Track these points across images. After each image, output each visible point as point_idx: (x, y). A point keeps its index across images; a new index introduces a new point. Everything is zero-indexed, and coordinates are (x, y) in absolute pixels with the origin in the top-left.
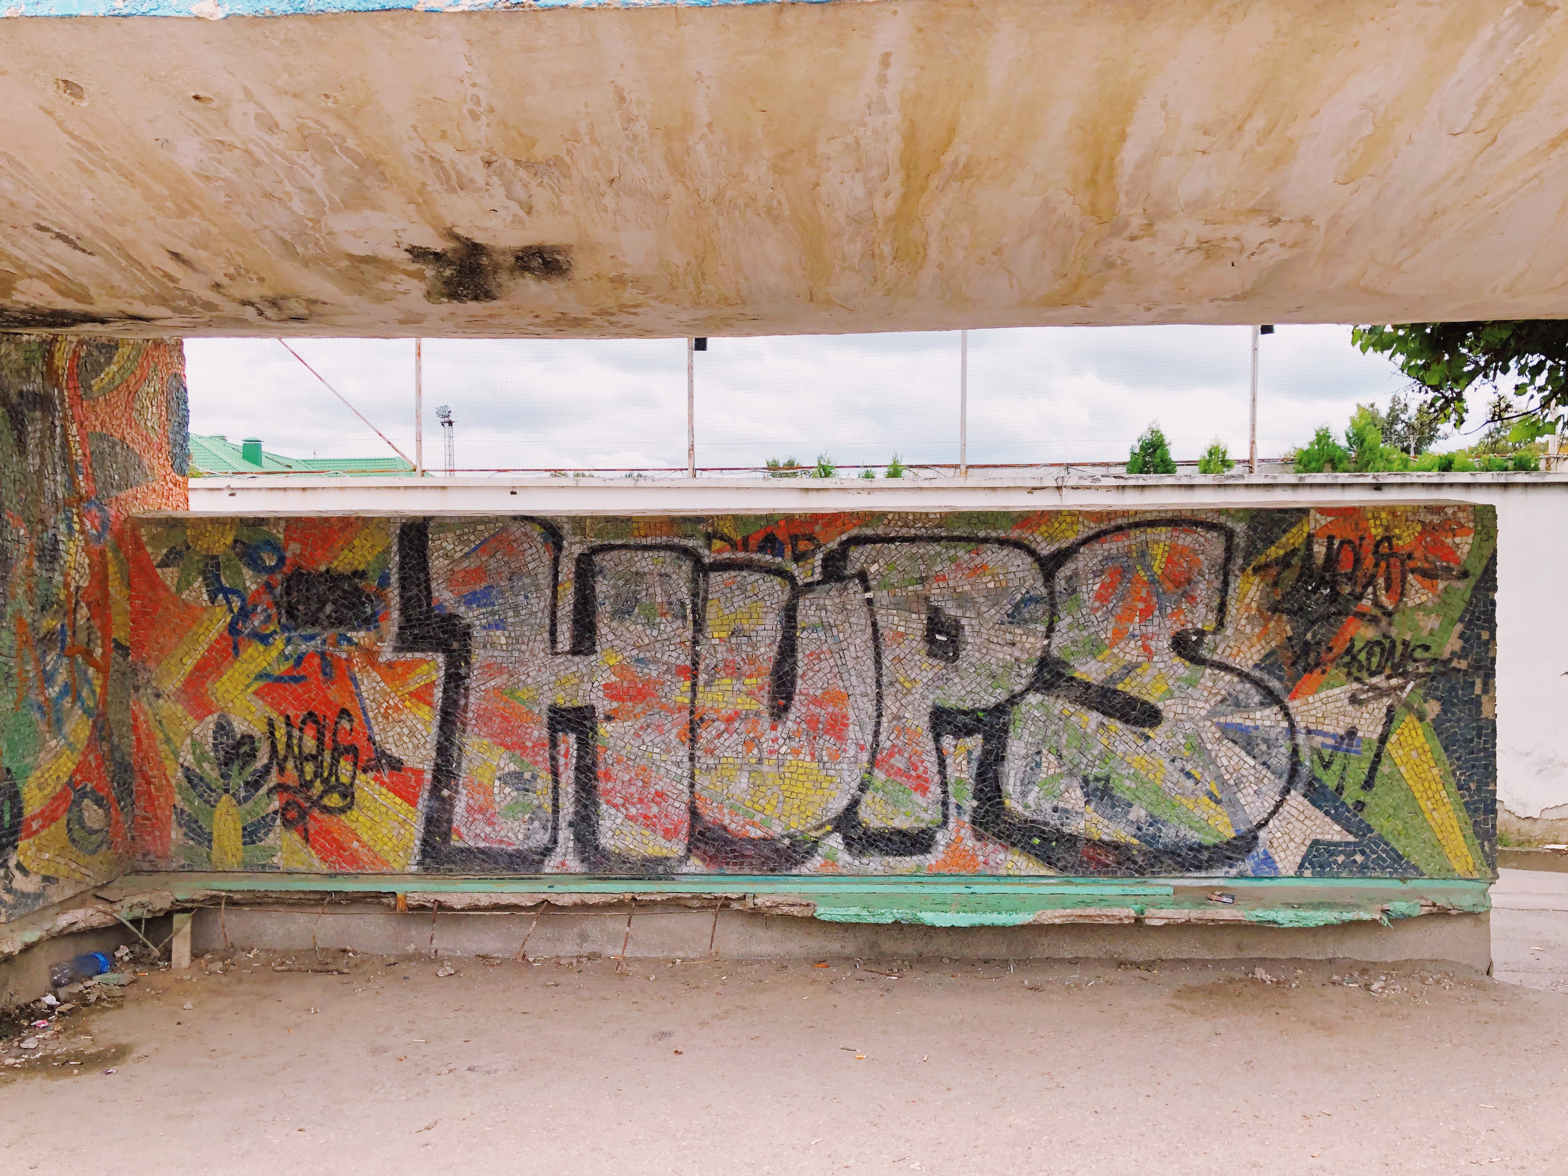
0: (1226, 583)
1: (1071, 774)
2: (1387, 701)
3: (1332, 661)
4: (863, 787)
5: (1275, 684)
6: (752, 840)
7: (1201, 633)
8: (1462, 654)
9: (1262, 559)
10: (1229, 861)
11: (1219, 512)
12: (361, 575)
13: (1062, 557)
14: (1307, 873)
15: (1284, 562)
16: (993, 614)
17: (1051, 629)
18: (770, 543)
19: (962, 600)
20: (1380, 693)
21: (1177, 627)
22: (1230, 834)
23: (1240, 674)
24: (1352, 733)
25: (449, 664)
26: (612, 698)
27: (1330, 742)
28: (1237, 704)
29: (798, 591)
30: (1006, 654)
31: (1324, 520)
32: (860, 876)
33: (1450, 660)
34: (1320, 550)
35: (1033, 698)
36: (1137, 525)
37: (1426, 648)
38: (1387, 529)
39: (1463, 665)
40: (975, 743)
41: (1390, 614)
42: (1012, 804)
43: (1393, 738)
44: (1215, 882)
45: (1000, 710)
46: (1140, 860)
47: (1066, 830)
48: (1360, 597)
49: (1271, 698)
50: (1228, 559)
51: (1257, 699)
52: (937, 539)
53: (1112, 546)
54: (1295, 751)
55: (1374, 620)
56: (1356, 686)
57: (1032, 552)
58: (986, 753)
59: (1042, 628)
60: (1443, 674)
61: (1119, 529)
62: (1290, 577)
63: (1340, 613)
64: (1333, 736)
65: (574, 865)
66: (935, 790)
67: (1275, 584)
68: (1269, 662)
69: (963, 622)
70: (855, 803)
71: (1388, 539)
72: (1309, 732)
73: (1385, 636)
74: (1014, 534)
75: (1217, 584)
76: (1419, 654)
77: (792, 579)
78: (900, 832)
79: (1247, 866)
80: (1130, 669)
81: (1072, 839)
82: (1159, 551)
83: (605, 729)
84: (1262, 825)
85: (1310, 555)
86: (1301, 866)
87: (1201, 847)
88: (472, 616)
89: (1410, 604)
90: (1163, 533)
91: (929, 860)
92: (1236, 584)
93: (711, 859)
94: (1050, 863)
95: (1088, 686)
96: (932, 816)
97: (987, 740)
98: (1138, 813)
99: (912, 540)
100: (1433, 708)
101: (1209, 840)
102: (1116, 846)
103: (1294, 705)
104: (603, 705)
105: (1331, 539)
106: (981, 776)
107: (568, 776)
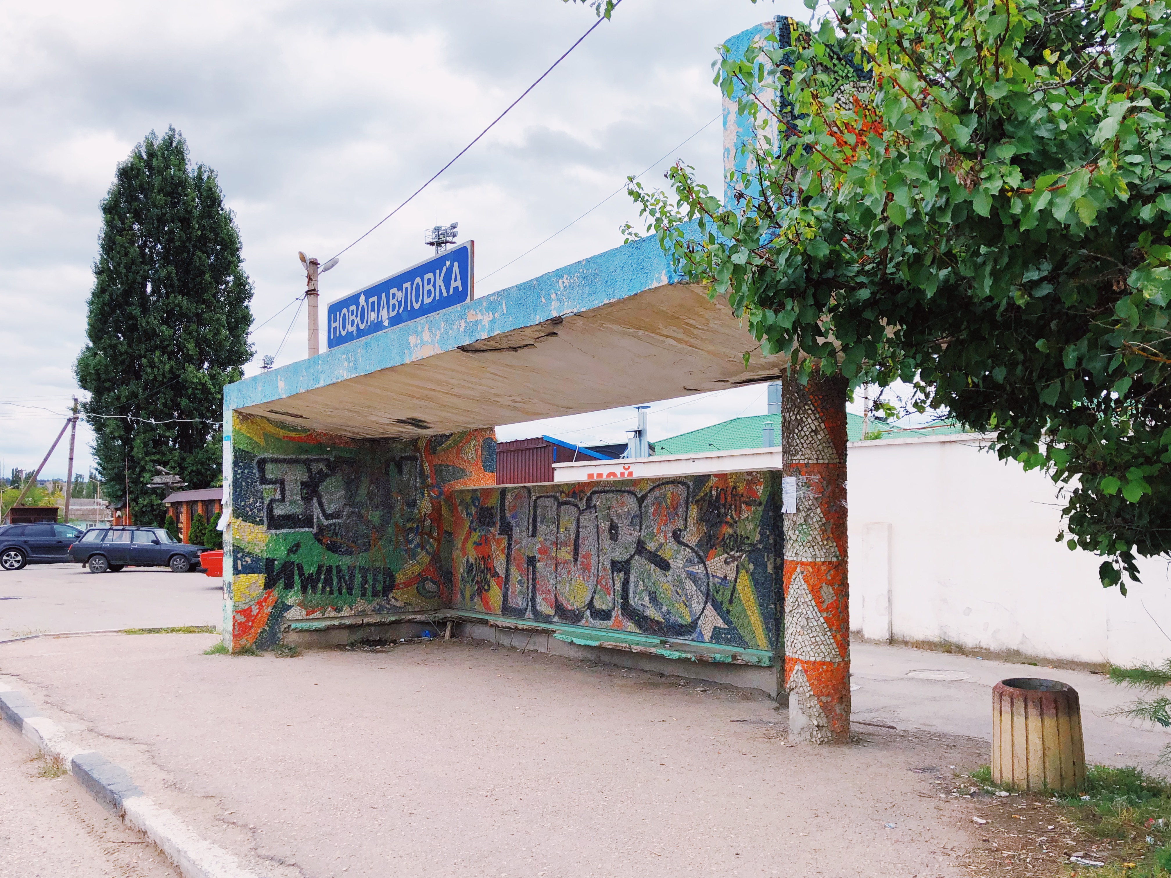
0: (687, 508)
1: (646, 590)
2: (736, 563)
3: (719, 543)
4: (595, 592)
5: (702, 554)
6: (570, 611)
7: (680, 530)
8: (760, 542)
9: (698, 498)
10: (690, 633)
11: (685, 477)
12: (492, 508)
13: (644, 497)
14: (714, 641)
15: (703, 499)
16: (627, 522)
17: (641, 529)
18: (574, 495)
19: (619, 516)
20: (735, 559)
21: (674, 528)
22: (690, 620)
23: (692, 549)
24: (725, 577)
25: (509, 540)
26: (540, 553)
27: (720, 581)
28: (691, 562)
29: (581, 512)
30: (629, 538)
31: (715, 480)
32: (594, 628)
33: (757, 544)
34: (714, 493)
35: (636, 557)
36: (663, 484)
37: (748, 538)
38: (735, 483)
39: (760, 546)
40: (622, 574)
41: (736, 523)
42: (631, 602)
43: (738, 580)
44: (687, 642)
45: (628, 562)
46: (665, 629)
47: (645, 614)
48: (727, 515)
49: (702, 561)
50: (688, 498)
51: (696, 560)
52: (613, 492)
53: (657, 493)
54: (708, 585)
55: (731, 526)
56: (726, 555)
57: (636, 496)
58: (625, 579)
59: (638, 528)
60: (753, 550)
61: (659, 485)
62: (705, 505)
63: (720, 522)
64: (721, 578)
65: (531, 616)
66: (612, 594)
67: (701, 509)
68: (700, 544)
69: (619, 525)
70: (592, 598)
71: (734, 487)
72: (713, 576)
73: (735, 532)
74: (632, 489)
75: (685, 509)
76: (746, 541)
77: (579, 508)
78: (603, 611)
79: (695, 635)
80: (661, 545)
81: (645, 618)
82: (669, 494)
83: (538, 564)
84: (699, 618)
85: (712, 496)
86: (711, 638)
87: (681, 626)
88: (513, 522)
89: (743, 517)
90: (670, 487)
91: (610, 623)
92: (691, 508)
93: (560, 617)
94: (640, 628)
95: (651, 552)
96: (611, 605)
97: (625, 574)
98: (665, 609)
99: (606, 492)
100: (751, 567)
101: (684, 623)
102: (658, 622)
103: (707, 563)
104: (538, 556)
105: (718, 488)
106: (623, 589)
107: (531, 581)
